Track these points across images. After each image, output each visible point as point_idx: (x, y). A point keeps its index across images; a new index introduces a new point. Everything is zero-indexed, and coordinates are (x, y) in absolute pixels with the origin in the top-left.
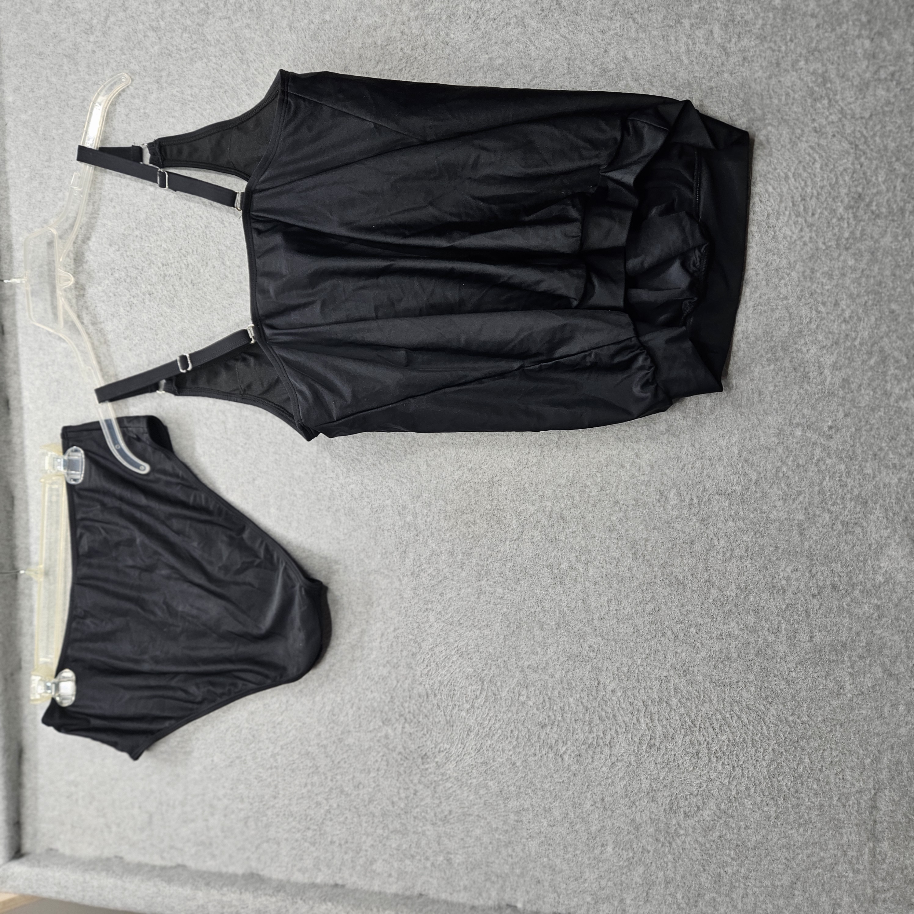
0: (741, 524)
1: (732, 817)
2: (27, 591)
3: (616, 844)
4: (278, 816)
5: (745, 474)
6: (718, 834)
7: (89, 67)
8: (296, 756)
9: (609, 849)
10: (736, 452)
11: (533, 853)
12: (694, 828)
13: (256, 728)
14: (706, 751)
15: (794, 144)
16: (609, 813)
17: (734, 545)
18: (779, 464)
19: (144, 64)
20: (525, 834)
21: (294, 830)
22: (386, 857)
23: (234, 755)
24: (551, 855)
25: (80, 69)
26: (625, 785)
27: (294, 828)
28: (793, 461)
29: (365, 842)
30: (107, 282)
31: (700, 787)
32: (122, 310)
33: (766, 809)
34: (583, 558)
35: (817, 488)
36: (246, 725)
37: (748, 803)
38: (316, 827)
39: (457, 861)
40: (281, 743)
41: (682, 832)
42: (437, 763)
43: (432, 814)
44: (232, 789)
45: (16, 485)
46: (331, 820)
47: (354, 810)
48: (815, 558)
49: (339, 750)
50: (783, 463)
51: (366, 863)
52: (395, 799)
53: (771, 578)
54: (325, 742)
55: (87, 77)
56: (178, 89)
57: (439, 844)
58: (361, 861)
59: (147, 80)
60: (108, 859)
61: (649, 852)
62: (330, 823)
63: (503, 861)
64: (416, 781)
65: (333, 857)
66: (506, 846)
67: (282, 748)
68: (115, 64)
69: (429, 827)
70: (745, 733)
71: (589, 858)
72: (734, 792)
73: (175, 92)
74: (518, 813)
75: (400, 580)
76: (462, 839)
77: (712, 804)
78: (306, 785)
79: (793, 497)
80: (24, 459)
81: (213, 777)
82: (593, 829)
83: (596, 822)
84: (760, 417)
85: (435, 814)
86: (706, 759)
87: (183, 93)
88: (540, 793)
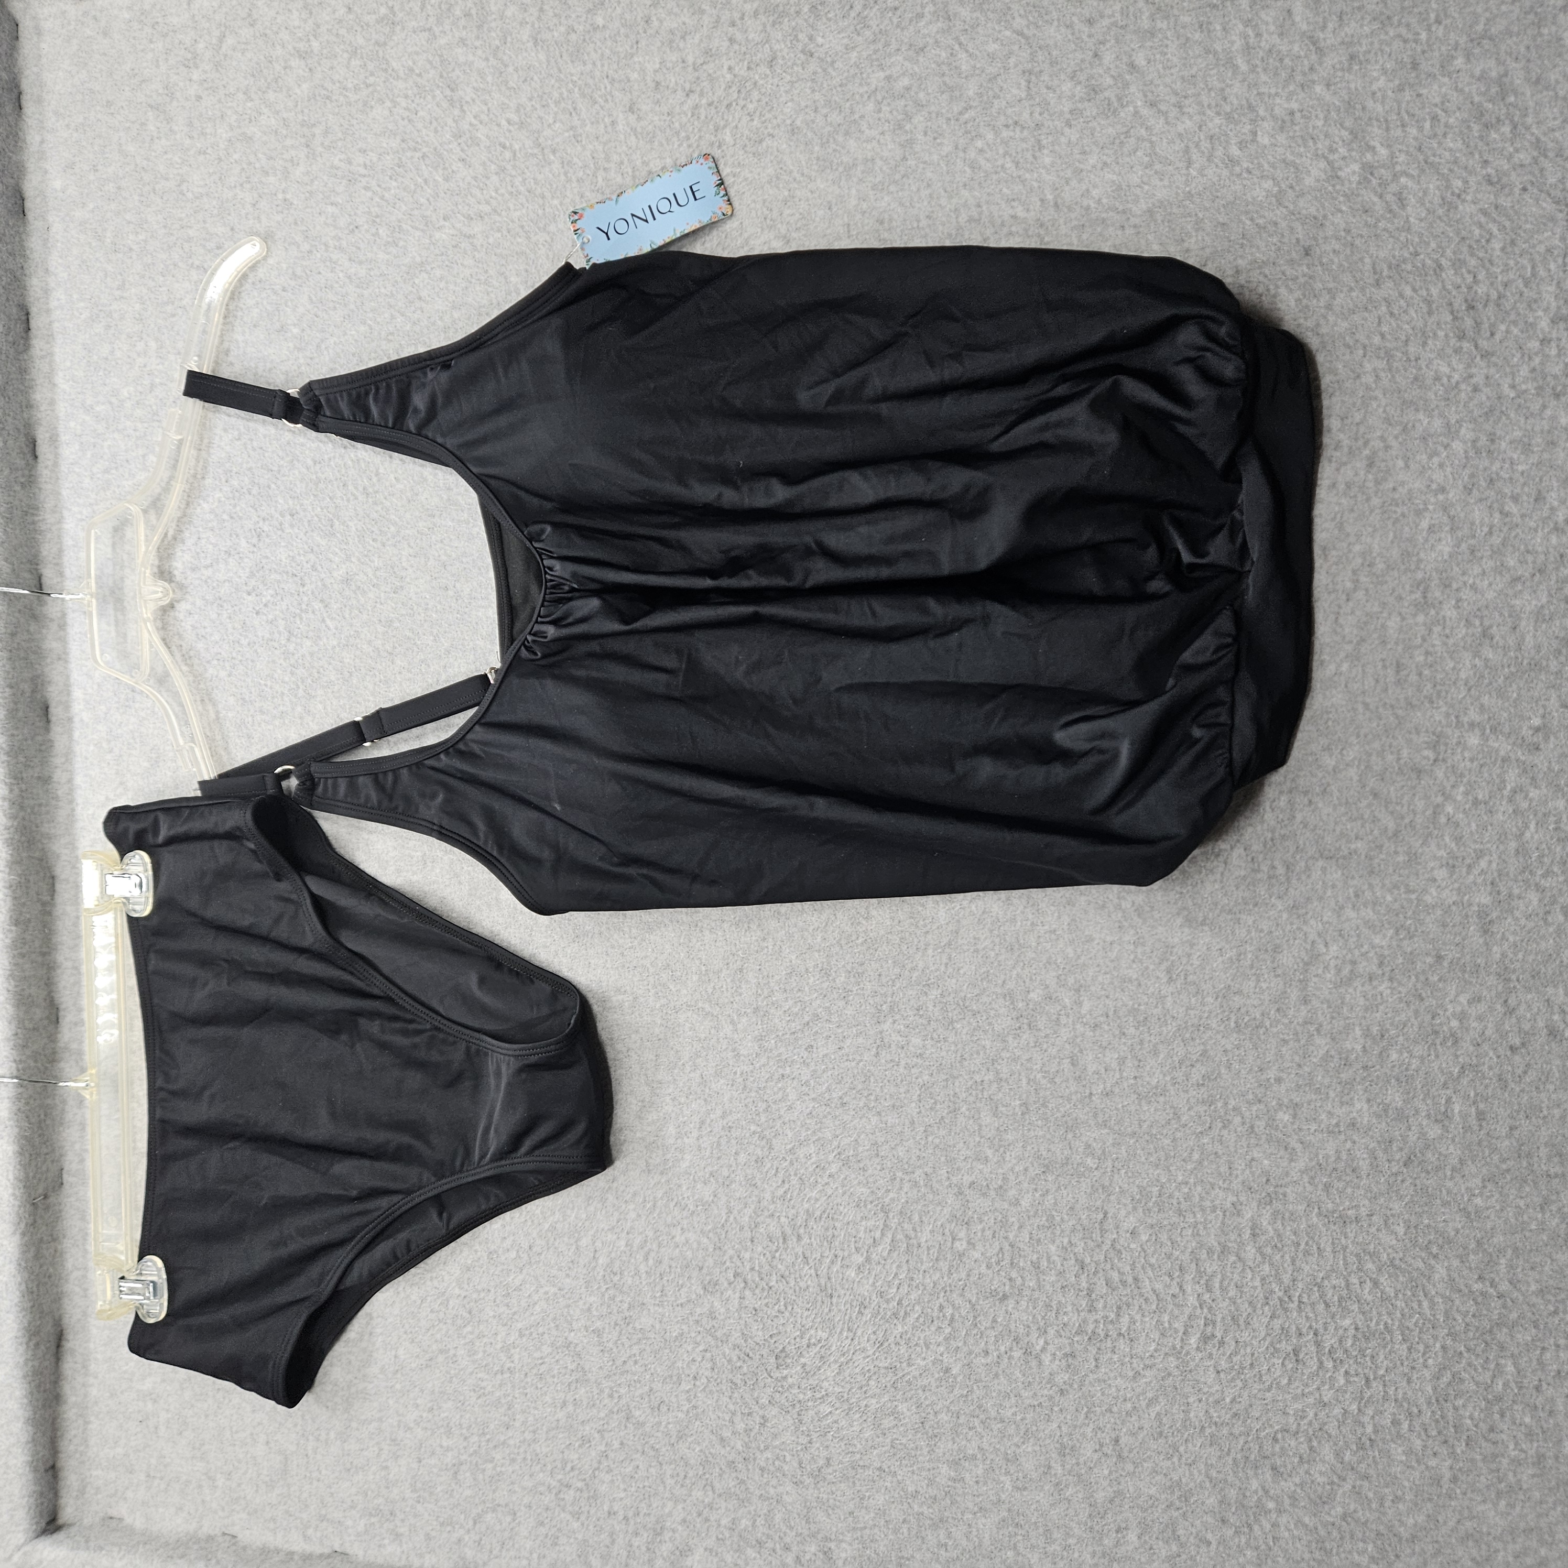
0: (1368, 913)
1: (1366, 1477)
2: (74, 1046)
3: (1145, 1528)
4: (513, 1460)
5: (1375, 820)
6: (1339, 1510)
7: (190, 124)
8: (546, 1349)
9: (1132, 1537)
10: (1356, 778)
11: (987, 1542)
12: (1293, 1498)
13: (475, 1296)
14: (1313, 1349)
15: (1450, 207)
16: (1130, 1467)
17: (1357, 952)
18: (1440, 799)
19: (285, 115)
20: (970, 1505)
21: (541, 1489)
22: (711, 1542)
23: (434, 1347)
24: (1020, 1546)
25: (176, 128)
26: (1158, 1414)
27: (543, 1484)
28: (1466, 793)
29: (670, 1514)
30: (218, 495)
31: (1302, 1418)
32: (243, 543)
33: (1433, 1463)
34: (1071, 981)
35: (1513, 845)
36: (457, 1291)
37: (1398, 1451)
38: (580, 1484)
39: (843, 1555)
40: (519, 1325)
41: (1271, 1505)
42: (804, 1365)
43: (796, 1465)
44: (431, 1410)
45: (58, 856)
46: (609, 1471)
47: (652, 1453)
48: (1514, 977)
49: (624, 1339)
50: (1447, 797)
51: (673, 1553)
52: (727, 1434)
53: (1429, 1016)
54: (599, 1324)
55: (188, 141)
56: (343, 156)
57: (808, 1522)
58: (666, 1548)
59: (289, 142)
60: (210, 1538)
61: (1209, 1543)
62: (608, 1478)
63: (929, 1555)
64: (764, 1401)
65: (613, 1542)
66: (935, 1526)
67: (521, 1335)
68: (234, 117)
69: (789, 1487)
70: (1389, 1314)
71: (1094, 1554)
72: (1369, 1429)
73: (336, 162)
74: (955, 1464)
75: (732, 1022)
76: (851, 1513)
77: (1327, 1452)
78: (564, 1404)
79: (1468, 861)
80: (73, 810)
81: (398, 1386)
82: (1100, 1496)
83: (1105, 1483)
84: (1400, 712)
85: (800, 1463)
86: (1313, 1364)
87: (350, 163)
88: (996, 1426)
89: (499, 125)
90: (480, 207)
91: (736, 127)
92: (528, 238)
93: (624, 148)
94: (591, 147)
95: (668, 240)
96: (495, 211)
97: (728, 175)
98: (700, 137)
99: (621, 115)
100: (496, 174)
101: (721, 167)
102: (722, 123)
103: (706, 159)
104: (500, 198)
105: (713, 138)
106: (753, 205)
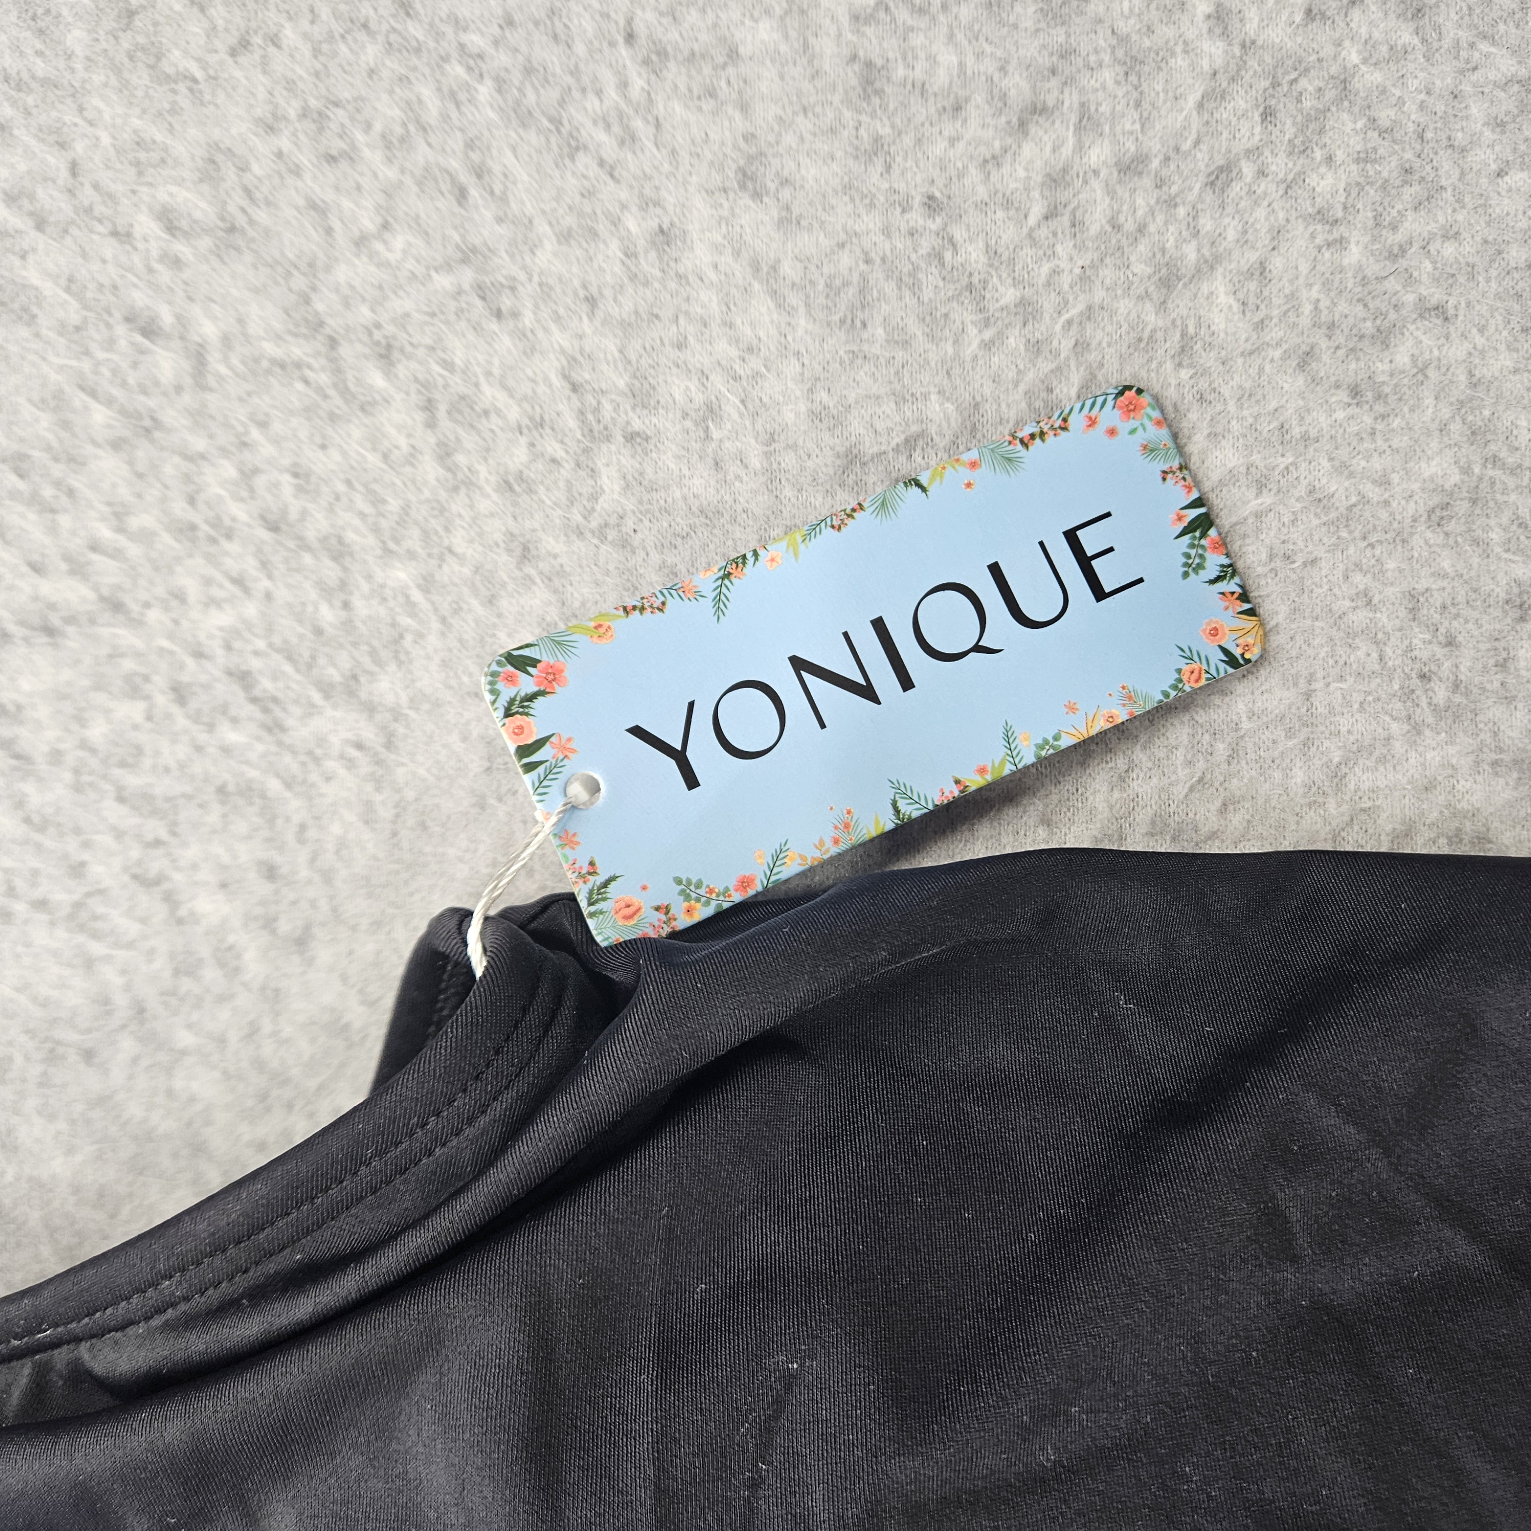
89: (122, 235)
90: (46, 588)
91: (1262, 270)
92: (275, 728)
93: (724, 349)
94: (560, 338)
95: (975, 782)
96: (117, 607)
97: (1232, 477)
98: (1089, 313)
99: (700, 205)
100: (117, 445)
101: (1196, 446)
102: (1190, 253)
103: (1130, 410)
104: (134, 551)
105: (1151, 318)
106: (1360, 618)
